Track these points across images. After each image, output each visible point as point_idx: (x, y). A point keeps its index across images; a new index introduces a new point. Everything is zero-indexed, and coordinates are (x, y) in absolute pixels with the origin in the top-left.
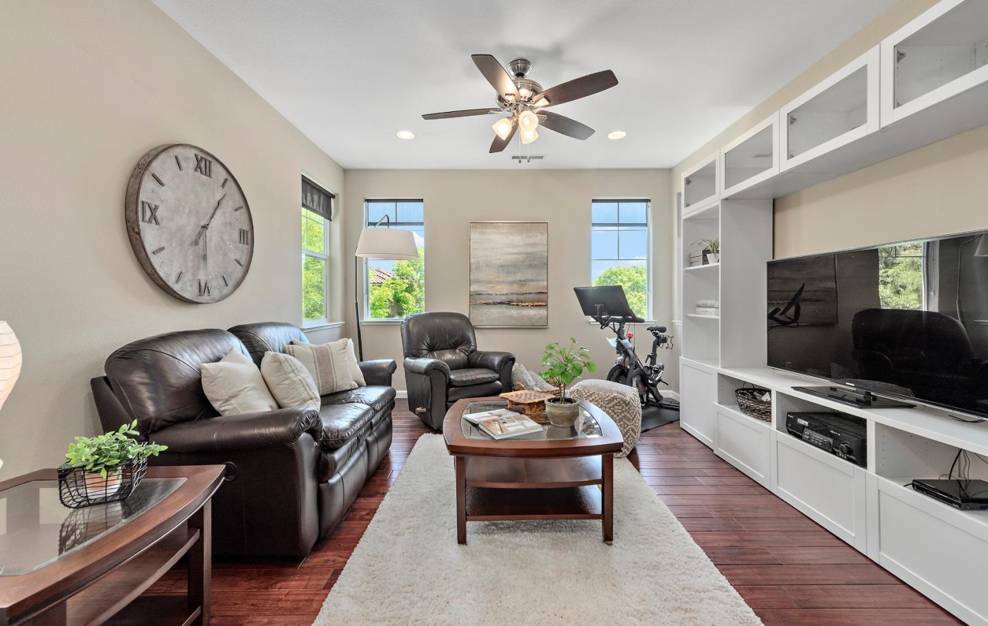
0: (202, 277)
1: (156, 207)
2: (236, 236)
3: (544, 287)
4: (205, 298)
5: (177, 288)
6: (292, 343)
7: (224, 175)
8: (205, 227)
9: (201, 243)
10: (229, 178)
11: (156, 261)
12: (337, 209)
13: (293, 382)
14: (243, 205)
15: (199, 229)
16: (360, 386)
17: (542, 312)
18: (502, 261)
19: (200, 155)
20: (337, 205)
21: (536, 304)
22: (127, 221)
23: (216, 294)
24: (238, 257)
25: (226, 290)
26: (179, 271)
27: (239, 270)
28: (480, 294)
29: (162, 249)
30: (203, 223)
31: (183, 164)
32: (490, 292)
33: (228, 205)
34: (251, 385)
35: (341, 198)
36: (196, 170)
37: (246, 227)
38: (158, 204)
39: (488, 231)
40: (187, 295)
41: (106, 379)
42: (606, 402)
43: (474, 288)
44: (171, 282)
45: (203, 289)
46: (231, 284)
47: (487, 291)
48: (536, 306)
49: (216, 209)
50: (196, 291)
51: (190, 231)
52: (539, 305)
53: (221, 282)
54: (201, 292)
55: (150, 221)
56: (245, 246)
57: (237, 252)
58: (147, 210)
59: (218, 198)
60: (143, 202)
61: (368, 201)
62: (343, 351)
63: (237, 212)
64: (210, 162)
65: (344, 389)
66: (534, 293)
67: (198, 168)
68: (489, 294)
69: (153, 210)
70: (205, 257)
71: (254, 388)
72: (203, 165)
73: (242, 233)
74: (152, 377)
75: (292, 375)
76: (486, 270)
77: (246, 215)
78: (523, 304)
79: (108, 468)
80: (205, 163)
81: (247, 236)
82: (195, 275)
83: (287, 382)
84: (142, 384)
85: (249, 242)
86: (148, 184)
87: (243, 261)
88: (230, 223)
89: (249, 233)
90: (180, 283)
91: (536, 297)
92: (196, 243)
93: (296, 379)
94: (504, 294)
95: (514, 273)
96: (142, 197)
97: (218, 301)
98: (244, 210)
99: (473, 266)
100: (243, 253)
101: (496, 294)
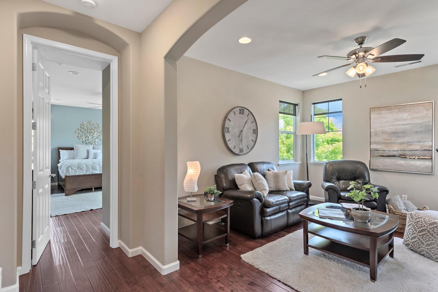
0: (241, 147)
1: (229, 128)
2: (252, 132)
3: (429, 146)
4: (242, 153)
5: (234, 150)
6: (269, 170)
7: (248, 112)
8: (242, 131)
9: (241, 136)
10: (250, 113)
11: (228, 143)
12: (299, 110)
13: (259, 183)
14: (254, 121)
15: (240, 132)
16: (291, 190)
17: (428, 163)
18: (393, 130)
19: (240, 108)
20: (299, 108)
21: (421, 157)
22: (222, 133)
23: (245, 152)
24: (252, 139)
25: (248, 151)
26: (234, 145)
27: (253, 143)
28: (378, 150)
29: (230, 140)
30: (241, 130)
31: (236, 113)
32: (385, 149)
33: (249, 122)
34: (247, 182)
35: (300, 105)
36: (239, 114)
37: (255, 128)
38: (229, 127)
39: (383, 112)
40: (236, 153)
41: (217, 175)
42: (428, 224)
43: (373, 146)
44: (232, 149)
45: (241, 150)
46: (250, 148)
47: (382, 148)
48: (422, 159)
49: (245, 124)
50: (239, 151)
51: (237, 133)
52: (425, 159)
53: (247, 148)
54: (240, 152)
55: (227, 132)
56: (255, 135)
57: (252, 137)
58: (227, 129)
59: (246, 121)
60: (226, 127)
61: (314, 104)
62: (284, 175)
63: (252, 124)
64: (244, 110)
65: (283, 190)
66: (420, 150)
67: (240, 112)
68: (384, 150)
69: (228, 129)
70: (242, 140)
71: (248, 183)
72: (241, 111)
73: (254, 130)
74: (225, 176)
75: (258, 181)
76: (381, 136)
77: (255, 124)
78: (411, 157)
79: (211, 194)
80: (242, 110)
81: (256, 131)
82: (239, 146)
83: (257, 183)
84: (223, 177)
85: (256, 133)
86: (227, 121)
87: (254, 140)
88: (250, 128)
89: (256, 130)
90: (235, 149)
91: (422, 153)
92: (239, 136)
93: (260, 182)
94: (395, 151)
95: (403, 137)
96: (225, 126)
97: (245, 154)
98: (254, 122)
99: (372, 134)
100: (254, 137)
101: (389, 151)
